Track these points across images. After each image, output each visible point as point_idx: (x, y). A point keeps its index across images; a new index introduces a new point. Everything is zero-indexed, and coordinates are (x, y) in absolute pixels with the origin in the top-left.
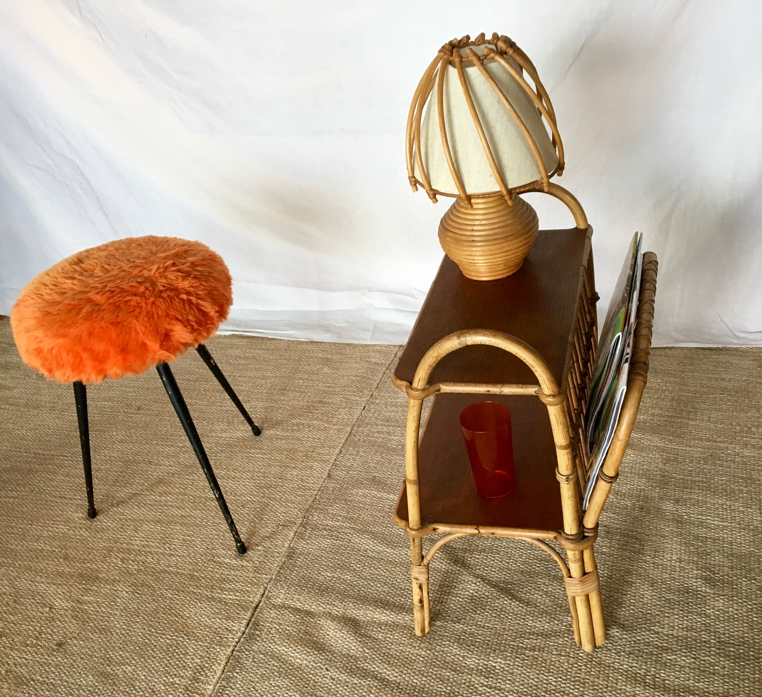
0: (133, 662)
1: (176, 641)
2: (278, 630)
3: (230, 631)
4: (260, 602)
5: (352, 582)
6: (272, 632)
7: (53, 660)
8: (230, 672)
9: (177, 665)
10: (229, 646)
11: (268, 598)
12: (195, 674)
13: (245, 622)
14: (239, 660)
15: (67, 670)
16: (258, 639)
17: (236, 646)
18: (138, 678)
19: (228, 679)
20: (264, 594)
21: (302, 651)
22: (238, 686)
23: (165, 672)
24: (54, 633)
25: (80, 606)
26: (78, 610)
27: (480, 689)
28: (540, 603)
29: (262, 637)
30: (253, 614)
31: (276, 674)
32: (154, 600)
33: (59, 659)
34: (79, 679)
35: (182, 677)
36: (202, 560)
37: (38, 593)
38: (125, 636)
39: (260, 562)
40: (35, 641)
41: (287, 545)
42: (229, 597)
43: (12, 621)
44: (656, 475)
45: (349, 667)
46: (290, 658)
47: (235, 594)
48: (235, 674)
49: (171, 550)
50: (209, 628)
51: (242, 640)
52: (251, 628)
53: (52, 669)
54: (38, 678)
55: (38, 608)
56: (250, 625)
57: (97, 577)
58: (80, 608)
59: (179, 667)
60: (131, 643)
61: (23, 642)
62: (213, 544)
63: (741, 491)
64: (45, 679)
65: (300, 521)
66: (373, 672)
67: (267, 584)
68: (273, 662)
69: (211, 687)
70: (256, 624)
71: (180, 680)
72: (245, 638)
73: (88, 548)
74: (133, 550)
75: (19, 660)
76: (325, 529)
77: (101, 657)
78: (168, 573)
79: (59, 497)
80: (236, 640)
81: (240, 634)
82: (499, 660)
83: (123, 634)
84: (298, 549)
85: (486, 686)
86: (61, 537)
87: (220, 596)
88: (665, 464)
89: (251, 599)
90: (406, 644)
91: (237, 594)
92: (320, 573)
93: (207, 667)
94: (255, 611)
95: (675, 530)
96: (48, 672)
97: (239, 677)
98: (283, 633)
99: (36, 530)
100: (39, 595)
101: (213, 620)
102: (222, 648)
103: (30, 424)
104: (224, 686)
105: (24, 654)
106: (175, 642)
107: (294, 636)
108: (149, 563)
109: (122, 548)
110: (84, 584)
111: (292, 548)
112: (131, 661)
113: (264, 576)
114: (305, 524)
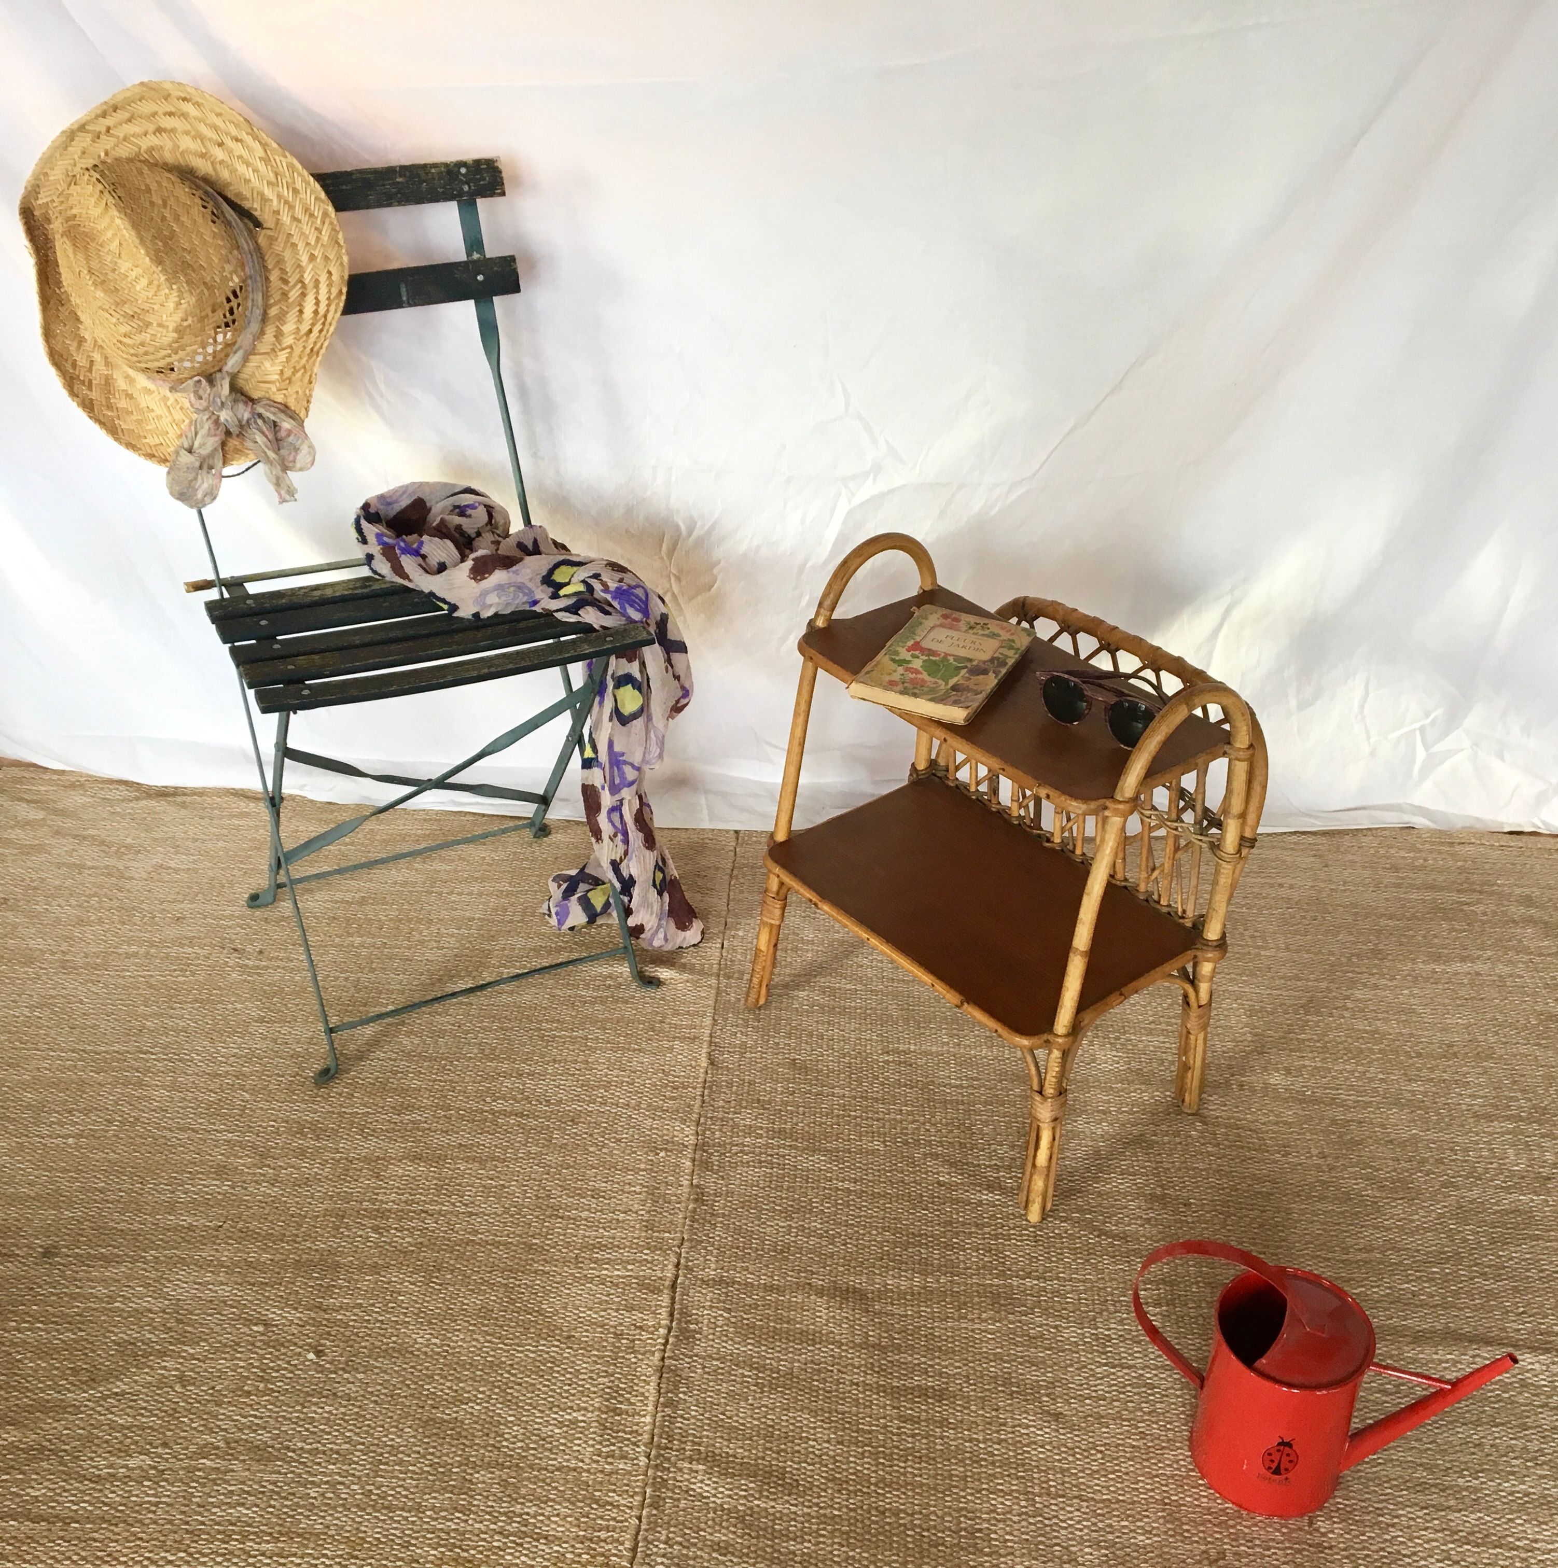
0: (480, 1396)
1: (548, 1353)
2: (728, 1319)
3: (641, 1328)
4: (677, 1277)
5: (827, 1232)
6: (719, 1323)
7: (315, 1412)
8: (671, 1392)
9: (567, 1391)
10: (653, 1353)
11: (690, 1270)
12: (607, 1400)
13: (664, 1313)
14: (679, 1372)
15: (354, 1425)
16: (698, 1336)
17: (664, 1351)
18: (502, 1421)
19: (669, 1403)
20: (678, 1264)
21: (786, 1349)
22: (693, 1413)
23: (549, 1405)
24: (295, 1366)
25: (326, 1316)
26: (325, 1322)
27: (1099, 1370)
28: (1144, 1236)
29: (705, 1333)
30: (673, 1299)
31: (753, 1388)
32: (472, 1290)
33: (327, 1408)
34: (386, 1436)
35: (585, 1409)
36: (537, 1217)
37: (224, 1302)
38: (445, 1357)
39: (649, 1212)
40: (262, 1385)
41: (686, 1183)
42: (616, 1273)
43: (193, 1354)
44: (1245, 1034)
45: (877, 1364)
46: (768, 1361)
47: (625, 1268)
48: (681, 1395)
49: (466, 1205)
50: (602, 1327)
51: (671, 1340)
52: (680, 1321)
53: (322, 1427)
54: (300, 1445)
55: (238, 1329)
56: (676, 1316)
57: (338, 1265)
58: (327, 1320)
59: (573, 1395)
60: (463, 1366)
61: (237, 1389)
62: (544, 1188)
63: (1371, 1051)
64: (314, 1445)
65: (692, 1140)
66: (919, 1365)
67: (679, 1247)
68: (741, 1371)
69: (648, 1419)
70: (685, 1313)
71: (584, 1415)
72: (676, 1337)
73: (292, 1216)
74: (389, 1211)
75: (244, 1420)
76: (741, 1152)
77: (412, 1395)
78: (479, 1244)
79: (178, 1129)
80: (661, 1341)
81: (662, 1331)
82: (1113, 1326)
83: (438, 1354)
84: (708, 1187)
85: (1106, 1365)
86: (222, 1200)
87: (597, 1273)
88: (1251, 1016)
89: (659, 1274)
90: (956, 1317)
91: (630, 1267)
92: (764, 1223)
93: (624, 1389)
94: (674, 1292)
95: (1300, 1112)
96: (315, 1433)
97: (690, 1399)
98: (739, 1324)
99: (159, 1193)
100: (226, 1305)
101: (603, 1313)
102: (640, 1357)
103: (31, 996)
104: (669, 1415)
105: (248, 1409)
106: (545, 1356)
107: (761, 1327)
108: (433, 1231)
109: (365, 1210)
110: (317, 1278)
111: (697, 1186)
112: (475, 1396)
113: (667, 1235)
114: (703, 1145)
